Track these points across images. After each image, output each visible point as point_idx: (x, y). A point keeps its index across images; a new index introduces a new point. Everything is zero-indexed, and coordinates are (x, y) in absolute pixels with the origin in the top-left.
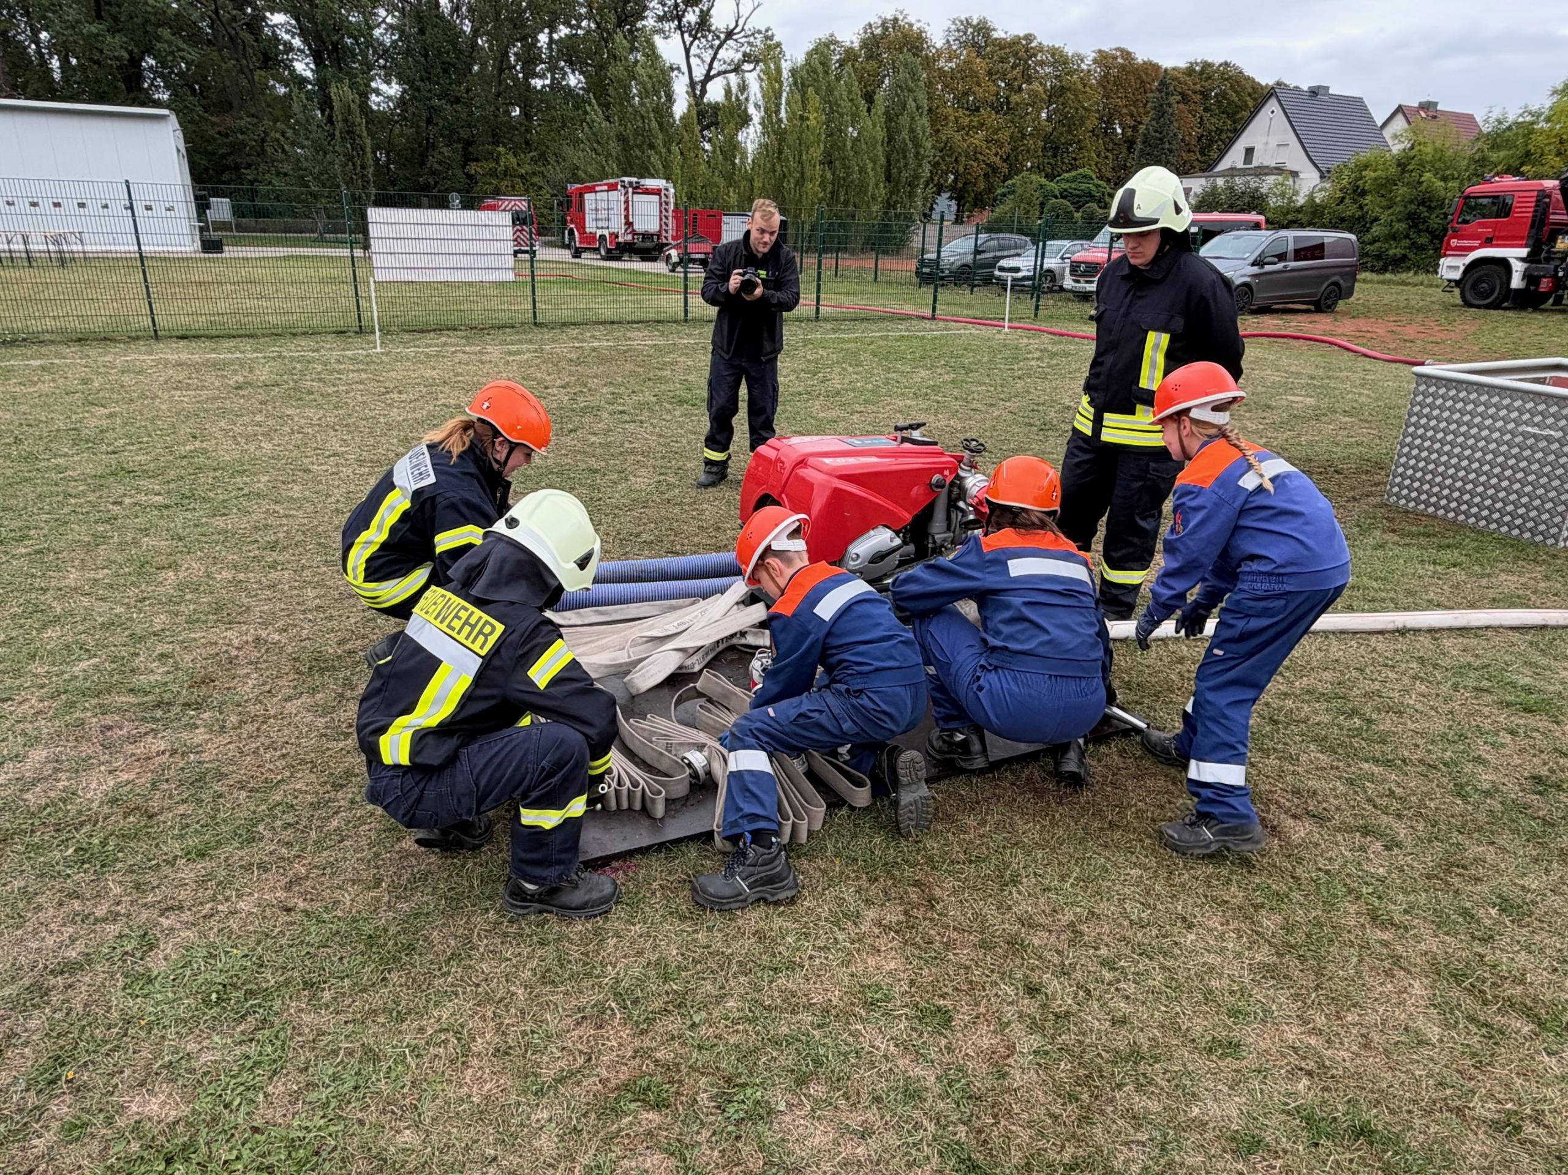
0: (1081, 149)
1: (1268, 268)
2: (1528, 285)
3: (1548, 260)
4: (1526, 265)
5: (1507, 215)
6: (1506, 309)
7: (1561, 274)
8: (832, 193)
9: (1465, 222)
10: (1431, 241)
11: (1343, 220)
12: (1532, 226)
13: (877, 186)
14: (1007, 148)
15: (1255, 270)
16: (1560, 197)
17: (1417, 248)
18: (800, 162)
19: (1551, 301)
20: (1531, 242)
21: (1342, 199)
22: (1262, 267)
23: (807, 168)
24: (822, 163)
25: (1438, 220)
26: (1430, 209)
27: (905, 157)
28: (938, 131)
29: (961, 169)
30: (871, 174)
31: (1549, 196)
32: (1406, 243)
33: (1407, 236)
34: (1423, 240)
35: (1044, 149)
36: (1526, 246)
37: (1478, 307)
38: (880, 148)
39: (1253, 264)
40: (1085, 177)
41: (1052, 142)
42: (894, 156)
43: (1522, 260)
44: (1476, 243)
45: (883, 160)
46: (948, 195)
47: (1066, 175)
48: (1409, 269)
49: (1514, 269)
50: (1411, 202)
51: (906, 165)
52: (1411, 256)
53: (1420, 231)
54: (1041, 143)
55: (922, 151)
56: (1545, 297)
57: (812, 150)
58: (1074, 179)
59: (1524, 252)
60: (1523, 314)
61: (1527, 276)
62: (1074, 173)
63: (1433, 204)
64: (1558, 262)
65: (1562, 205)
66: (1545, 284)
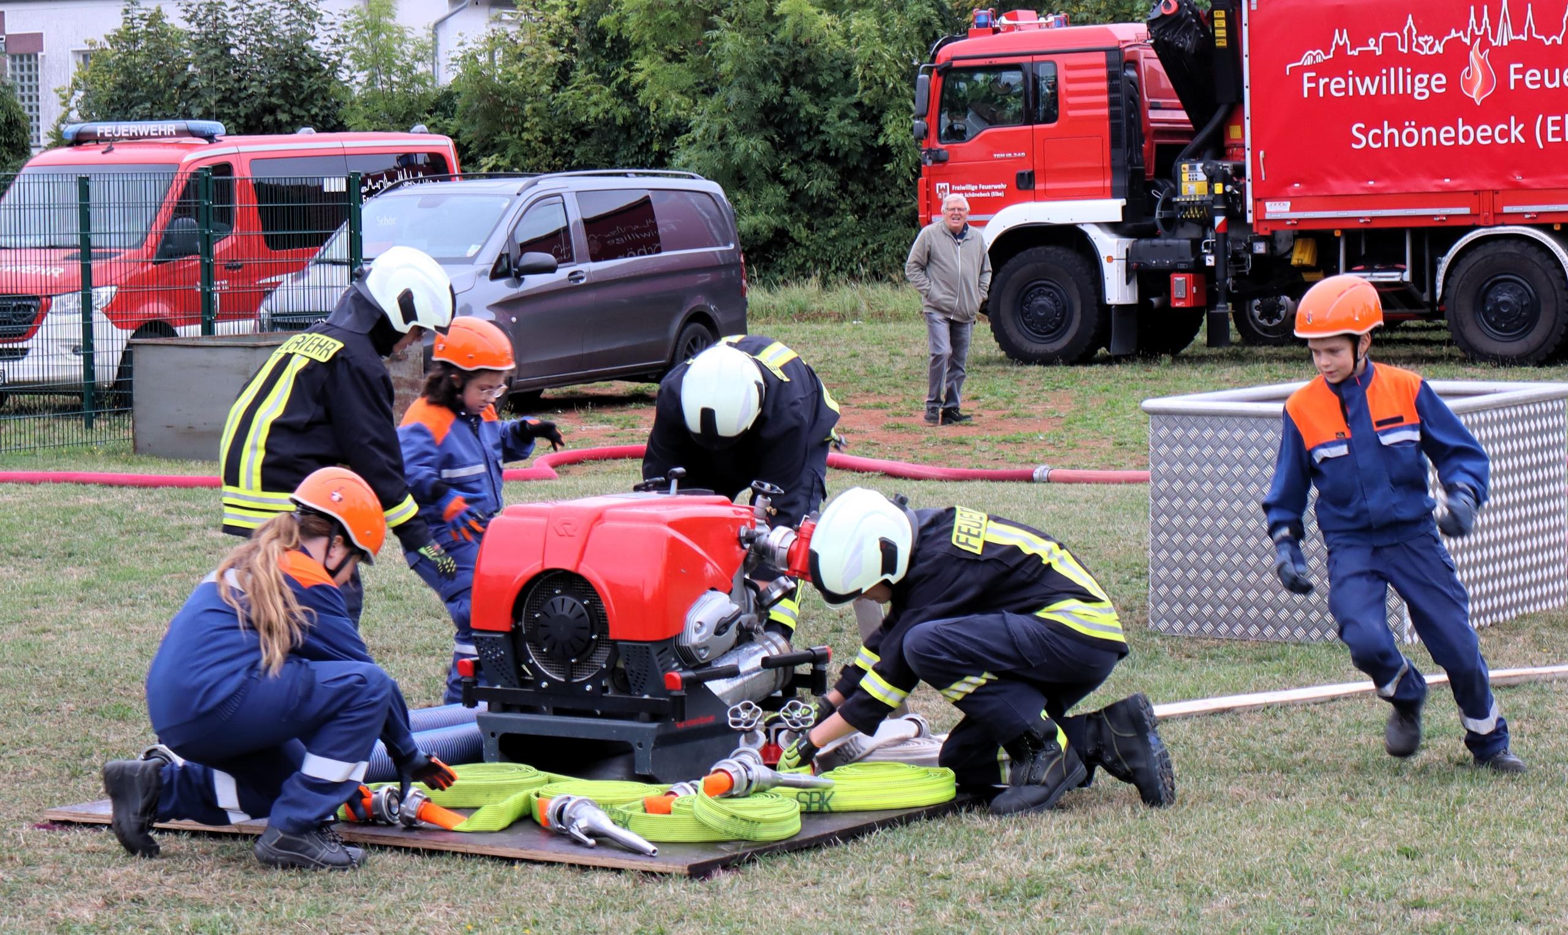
1: (533, 282)
2: (1143, 294)
3: (1171, 225)
4: (1127, 242)
5: (1051, 117)
6: (1107, 361)
7: (1210, 261)
9: (956, 135)
10: (842, 187)
11: (581, 132)
12: (1115, 142)
15: (503, 289)
16: (1157, 65)
17: (811, 209)
19: (1201, 337)
20: (1123, 183)
21: (563, 74)
22: (519, 279)
25: (845, 125)
26: (818, 92)
31: (1134, 64)
32: (776, 194)
33: (775, 176)
34: (820, 184)
36: (1115, 195)
37: (1047, 360)
39: (495, 275)
43: (1113, 227)
44: (997, 190)
48: (802, 272)
49: (1103, 254)
50: (764, 73)
52: (800, 232)
53: (805, 157)
56: (1186, 324)
59: (1113, 209)
60: (1155, 370)
61: (1135, 271)
63: (825, 79)
64: (1195, 232)
65: (1166, 83)
66: (1182, 290)
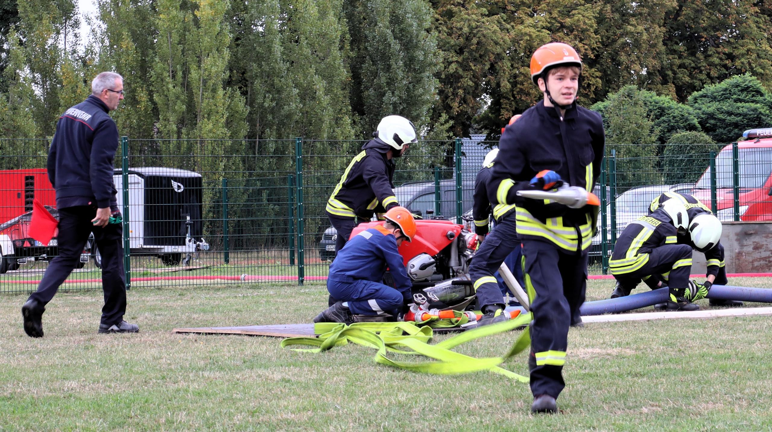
0: (742, 36)
8: (251, 136)
13: (337, 120)
14: (594, 40)
18: (186, 85)
23: (198, 92)
24: (228, 83)
27: (388, 68)
28: (450, 15)
29: (506, 85)
30: (326, 100)
35: (668, 40)
38: (336, 52)
40: (746, 89)
41: (683, 26)
42: (367, 65)
45: (344, 74)
46: (482, 137)
47: (710, 88)
51: (391, 82)
54: (659, 31)
55: (420, 55)
57: (207, 62)
58: (726, 95)
62: (724, 84)
